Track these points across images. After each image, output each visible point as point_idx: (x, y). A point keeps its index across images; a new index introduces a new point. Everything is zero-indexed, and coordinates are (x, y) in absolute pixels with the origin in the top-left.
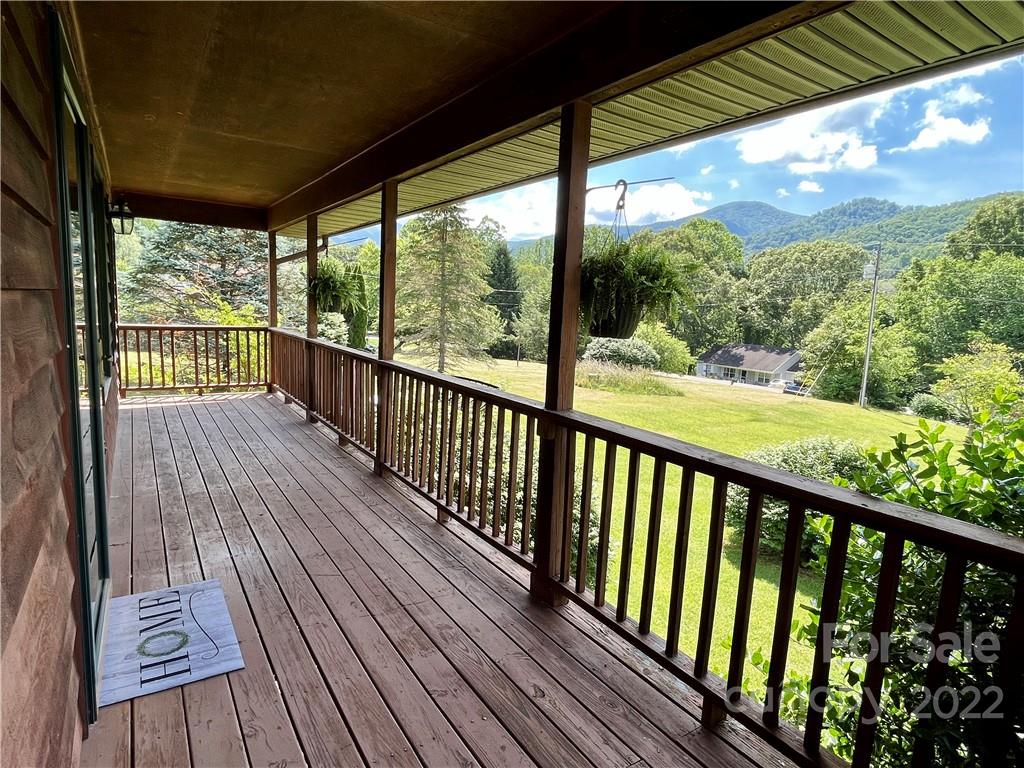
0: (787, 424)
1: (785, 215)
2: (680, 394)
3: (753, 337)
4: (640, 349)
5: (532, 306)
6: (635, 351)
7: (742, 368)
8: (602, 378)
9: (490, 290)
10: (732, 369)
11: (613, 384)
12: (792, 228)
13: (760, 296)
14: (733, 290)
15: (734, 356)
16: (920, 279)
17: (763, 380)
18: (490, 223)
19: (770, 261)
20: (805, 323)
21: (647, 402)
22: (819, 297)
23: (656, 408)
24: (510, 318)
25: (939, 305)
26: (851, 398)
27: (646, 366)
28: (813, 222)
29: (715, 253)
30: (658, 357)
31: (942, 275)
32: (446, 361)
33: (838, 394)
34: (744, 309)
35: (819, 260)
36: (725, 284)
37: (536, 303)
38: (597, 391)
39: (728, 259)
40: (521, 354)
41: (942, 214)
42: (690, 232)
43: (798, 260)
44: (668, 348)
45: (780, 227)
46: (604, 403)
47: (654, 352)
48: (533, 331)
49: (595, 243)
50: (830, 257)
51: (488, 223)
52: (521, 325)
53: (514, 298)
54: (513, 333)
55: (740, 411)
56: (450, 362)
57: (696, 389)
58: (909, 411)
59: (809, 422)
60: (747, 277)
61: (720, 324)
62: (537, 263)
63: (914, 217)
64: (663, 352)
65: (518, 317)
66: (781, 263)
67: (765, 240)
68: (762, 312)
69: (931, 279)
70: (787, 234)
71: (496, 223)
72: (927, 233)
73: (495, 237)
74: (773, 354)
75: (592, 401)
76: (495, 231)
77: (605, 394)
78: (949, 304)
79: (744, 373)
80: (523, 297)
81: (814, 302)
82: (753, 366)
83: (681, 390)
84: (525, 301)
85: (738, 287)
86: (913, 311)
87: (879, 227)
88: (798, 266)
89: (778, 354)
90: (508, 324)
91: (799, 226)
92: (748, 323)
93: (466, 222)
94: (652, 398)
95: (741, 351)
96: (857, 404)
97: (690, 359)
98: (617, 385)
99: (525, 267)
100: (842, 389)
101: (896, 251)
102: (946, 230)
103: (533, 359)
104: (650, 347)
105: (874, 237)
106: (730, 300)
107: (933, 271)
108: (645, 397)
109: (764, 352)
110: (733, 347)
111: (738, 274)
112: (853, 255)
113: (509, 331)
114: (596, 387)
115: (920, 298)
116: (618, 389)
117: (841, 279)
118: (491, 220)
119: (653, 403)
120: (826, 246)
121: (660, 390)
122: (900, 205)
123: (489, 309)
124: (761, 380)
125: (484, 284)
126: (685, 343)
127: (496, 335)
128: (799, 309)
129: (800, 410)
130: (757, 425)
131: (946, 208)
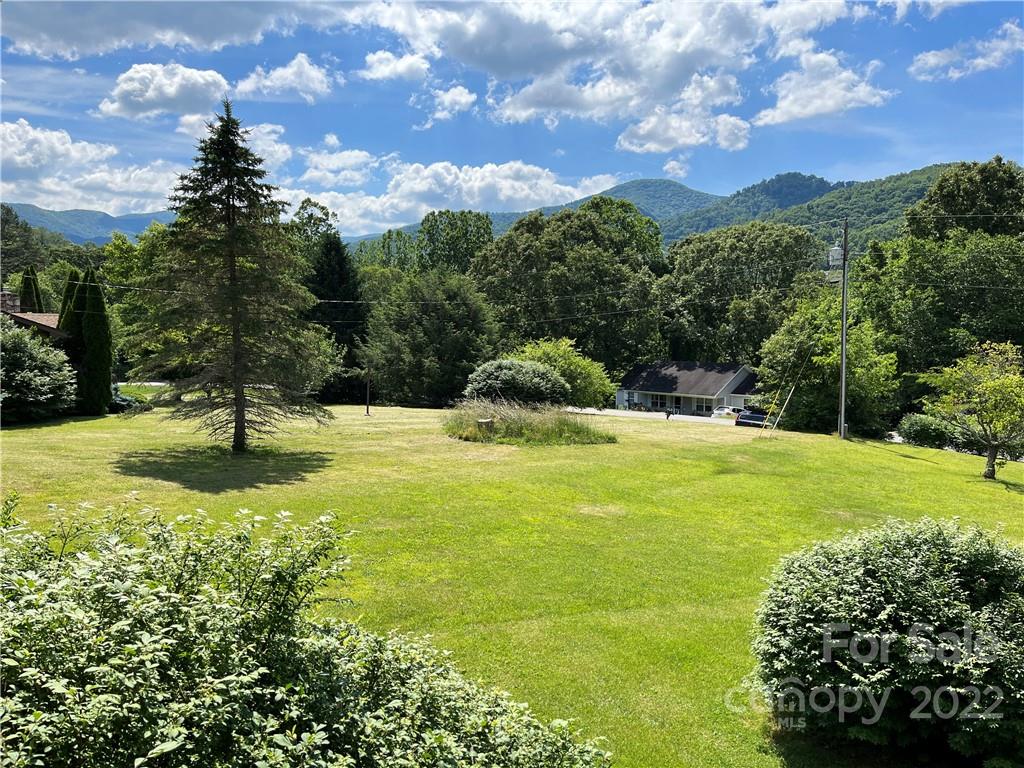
0: (767, 474)
1: (699, 195)
2: (612, 440)
3: (684, 352)
4: (543, 376)
5: (382, 324)
6: (536, 380)
7: (674, 394)
8: (497, 425)
9: (313, 300)
10: (661, 397)
11: (515, 433)
12: (708, 211)
13: (688, 297)
14: (654, 290)
15: (665, 377)
16: (880, 266)
17: (704, 409)
18: (313, 208)
19: (699, 251)
20: (749, 329)
21: (568, 457)
22: (761, 295)
23: (581, 466)
24: (352, 344)
25: (912, 297)
26: (826, 426)
27: (555, 401)
28: (733, 203)
29: (626, 243)
30: (568, 386)
31: (910, 259)
32: (248, 417)
33: (809, 422)
34: (670, 314)
35: (756, 248)
36: (643, 283)
37: (388, 319)
38: (491, 446)
39: (642, 250)
40: (372, 394)
41: (877, 190)
42: (593, 216)
43: (733, 248)
44: (581, 373)
45: (694, 210)
46: (506, 464)
47: (562, 380)
48: (387, 360)
49: (465, 235)
50: (769, 243)
51: (310, 209)
52: (369, 352)
53: (356, 312)
54: (359, 365)
55: (698, 459)
56: (255, 418)
57: (630, 430)
58: (898, 438)
59: (794, 468)
60: (670, 272)
61: (641, 336)
62: (385, 263)
63: (847, 195)
64: (575, 379)
65: (364, 341)
66: (713, 253)
67: (677, 227)
68: (691, 318)
69: (896, 267)
70: (703, 219)
71: (323, 208)
72: (863, 214)
73: (322, 229)
74: (713, 372)
75: (489, 463)
76: (321, 220)
77: (504, 448)
78: (924, 296)
79: (678, 400)
80: (369, 311)
81: (757, 302)
82: (688, 390)
83: (611, 433)
84: (372, 316)
85: (660, 287)
86: (881, 307)
87: (810, 208)
88: (734, 256)
89: (719, 372)
90: (349, 352)
91: (716, 209)
92: (677, 334)
93: (266, 192)
94: (573, 449)
95: (672, 371)
96: (836, 434)
97: (611, 387)
98: (520, 434)
99: (368, 269)
100: (814, 414)
101: (830, 236)
102: (885, 210)
103: (390, 401)
104: (556, 374)
105: (804, 220)
106: (651, 304)
107: (896, 256)
108: (564, 449)
109: (701, 370)
110: (661, 367)
111: (659, 269)
112: (798, 239)
113: (351, 361)
114: (489, 440)
115: (887, 289)
116: (522, 440)
117: (785, 270)
118: (315, 205)
119: (577, 457)
120: (763, 229)
121: (582, 436)
122: (829, 181)
123: (317, 331)
124: (700, 408)
125: (303, 291)
126: (602, 364)
127: (331, 369)
128: (740, 311)
129: (772, 449)
130: (728, 478)
131: (881, 183)
